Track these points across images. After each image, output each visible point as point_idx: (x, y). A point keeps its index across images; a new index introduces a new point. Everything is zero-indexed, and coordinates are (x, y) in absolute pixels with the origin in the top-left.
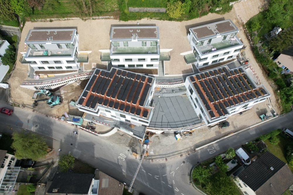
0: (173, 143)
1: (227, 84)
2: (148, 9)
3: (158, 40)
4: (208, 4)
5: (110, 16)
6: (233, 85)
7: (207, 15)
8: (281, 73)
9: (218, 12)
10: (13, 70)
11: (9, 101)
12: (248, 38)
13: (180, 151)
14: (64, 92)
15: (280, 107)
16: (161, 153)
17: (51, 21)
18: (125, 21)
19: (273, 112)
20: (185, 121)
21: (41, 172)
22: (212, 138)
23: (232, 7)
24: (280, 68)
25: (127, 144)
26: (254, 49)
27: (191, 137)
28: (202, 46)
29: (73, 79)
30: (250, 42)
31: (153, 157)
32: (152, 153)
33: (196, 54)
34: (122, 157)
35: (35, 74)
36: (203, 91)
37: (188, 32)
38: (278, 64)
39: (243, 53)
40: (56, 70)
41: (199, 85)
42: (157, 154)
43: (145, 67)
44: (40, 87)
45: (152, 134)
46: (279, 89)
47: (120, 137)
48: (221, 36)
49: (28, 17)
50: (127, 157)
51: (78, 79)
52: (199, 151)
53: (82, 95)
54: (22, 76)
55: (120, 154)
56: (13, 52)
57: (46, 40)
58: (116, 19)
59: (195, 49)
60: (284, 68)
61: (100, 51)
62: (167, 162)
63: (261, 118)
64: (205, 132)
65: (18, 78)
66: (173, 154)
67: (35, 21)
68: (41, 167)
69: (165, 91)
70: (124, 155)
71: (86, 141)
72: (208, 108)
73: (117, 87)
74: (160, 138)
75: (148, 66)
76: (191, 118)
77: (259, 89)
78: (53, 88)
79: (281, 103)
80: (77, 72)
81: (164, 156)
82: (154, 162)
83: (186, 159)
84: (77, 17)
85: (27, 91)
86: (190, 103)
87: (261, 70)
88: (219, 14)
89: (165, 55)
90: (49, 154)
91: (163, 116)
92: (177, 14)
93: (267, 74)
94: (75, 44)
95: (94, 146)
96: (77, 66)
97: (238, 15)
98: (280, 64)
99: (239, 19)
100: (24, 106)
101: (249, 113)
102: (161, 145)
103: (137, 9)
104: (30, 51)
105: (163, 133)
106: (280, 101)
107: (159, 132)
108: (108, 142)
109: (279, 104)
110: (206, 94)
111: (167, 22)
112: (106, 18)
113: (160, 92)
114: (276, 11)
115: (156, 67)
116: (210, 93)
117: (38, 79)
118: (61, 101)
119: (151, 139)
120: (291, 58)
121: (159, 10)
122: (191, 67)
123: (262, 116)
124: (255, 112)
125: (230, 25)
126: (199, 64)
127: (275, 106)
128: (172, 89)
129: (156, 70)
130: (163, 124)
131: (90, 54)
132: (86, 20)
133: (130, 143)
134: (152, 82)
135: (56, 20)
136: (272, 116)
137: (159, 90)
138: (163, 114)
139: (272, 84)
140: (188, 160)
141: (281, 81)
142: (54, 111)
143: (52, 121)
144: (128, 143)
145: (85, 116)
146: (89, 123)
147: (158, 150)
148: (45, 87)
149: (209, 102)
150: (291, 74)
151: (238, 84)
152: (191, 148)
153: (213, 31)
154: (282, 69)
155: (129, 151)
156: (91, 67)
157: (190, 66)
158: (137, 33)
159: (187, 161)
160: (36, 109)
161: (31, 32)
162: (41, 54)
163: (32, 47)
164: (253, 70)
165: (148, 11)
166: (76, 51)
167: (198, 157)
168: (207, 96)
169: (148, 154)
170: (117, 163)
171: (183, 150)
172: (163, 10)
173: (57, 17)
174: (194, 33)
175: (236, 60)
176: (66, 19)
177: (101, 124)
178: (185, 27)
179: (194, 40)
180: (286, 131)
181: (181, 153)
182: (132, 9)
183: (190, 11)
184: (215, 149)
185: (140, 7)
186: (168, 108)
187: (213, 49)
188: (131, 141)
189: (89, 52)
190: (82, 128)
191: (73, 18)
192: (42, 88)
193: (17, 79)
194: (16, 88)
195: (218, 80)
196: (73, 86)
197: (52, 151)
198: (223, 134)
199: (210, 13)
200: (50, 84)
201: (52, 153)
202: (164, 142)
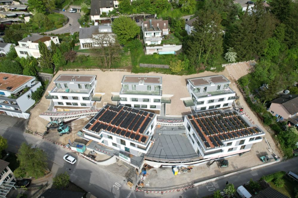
0: (170, 177)
1: (222, 122)
2: (155, 65)
3: (161, 85)
4: (204, 64)
5: (124, 69)
6: (228, 124)
7: (203, 72)
8: (276, 121)
9: (213, 71)
10: (38, 103)
11: (25, 127)
12: (241, 91)
13: (177, 185)
14: (75, 124)
15: (281, 152)
16: (157, 186)
17: (78, 71)
18: (136, 73)
19: (274, 155)
20: (183, 155)
21: (33, 192)
22: (212, 176)
23: (224, 68)
24: (274, 116)
25: (123, 174)
26: (247, 100)
27: (189, 173)
28: (199, 93)
29: (84, 114)
30: (243, 94)
31: (148, 189)
32: (148, 185)
33: (194, 100)
34: (117, 186)
35: (53, 108)
36: (199, 127)
37: (187, 83)
38: (271, 113)
39: (238, 103)
40: (72, 106)
41: (196, 122)
42: (153, 187)
43: (148, 108)
44: (55, 118)
45: (150, 167)
46: (276, 134)
47: (118, 167)
48: (214, 85)
49: (62, 67)
50: (122, 187)
51: (90, 115)
52: (197, 188)
53: (90, 122)
54: (43, 109)
55: (116, 183)
56: (42, 90)
57: (71, 80)
58: (129, 72)
59: (193, 96)
60: (278, 117)
61: (112, 93)
62: (162, 195)
63: (261, 160)
64: (204, 170)
65: (40, 110)
66: (169, 188)
67: (65, 70)
68: (35, 188)
69: (165, 129)
70: (119, 184)
71: (85, 168)
72: (203, 139)
73: (122, 118)
74: (157, 172)
75: (151, 107)
76: (189, 154)
77: (253, 128)
78: (66, 120)
79: (281, 147)
80: (90, 109)
81: (160, 189)
82: (149, 194)
83: (183, 194)
84: (98, 68)
85: (43, 121)
86: (189, 141)
87: (257, 118)
88: (214, 72)
89: (167, 100)
90: (46, 177)
91: (161, 150)
92: (178, 69)
93: (262, 121)
94: (93, 85)
95: (91, 174)
96: (91, 103)
97: (230, 74)
98: (273, 113)
99: (231, 76)
100: (37, 133)
101: (250, 155)
102: (158, 179)
103: (146, 65)
104: (55, 89)
105: (161, 167)
106: (279, 145)
107: (156, 165)
108: (105, 171)
109: (279, 148)
110: (202, 129)
111: (169, 76)
112: (121, 71)
113: (161, 129)
114: (261, 72)
115: (158, 108)
116: (206, 129)
117: (56, 111)
118: (70, 131)
119: (149, 172)
120: (280, 106)
121: (163, 67)
122: (190, 110)
123: (262, 158)
124: (255, 154)
125: (223, 78)
126: (197, 108)
127: (276, 151)
128: (172, 127)
129: (159, 111)
130: (161, 156)
131: (103, 96)
132: (104, 71)
133: (126, 174)
134: (153, 117)
135: (81, 70)
136: (273, 158)
137: (159, 127)
138: (162, 148)
139: (268, 129)
140: (186, 196)
141: (276, 126)
142: (62, 139)
143: (57, 148)
144: (125, 173)
145: (88, 144)
146: (91, 152)
147: (154, 183)
148: (59, 119)
149: (204, 135)
150: (285, 121)
151: (233, 123)
152: (188, 184)
153: (208, 82)
154: (276, 117)
155: (124, 181)
156: (103, 105)
157: (188, 109)
158: (144, 80)
159: (184, 196)
160: (46, 137)
161: (60, 76)
162: (64, 91)
163: (58, 86)
164: (249, 116)
165: (154, 67)
166: (92, 92)
167: (196, 193)
168: (203, 130)
169: (144, 186)
170: (111, 191)
171: (181, 185)
172: (167, 66)
173: (83, 68)
174: (192, 82)
175: (232, 108)
176: (89, 69)
177: (102, 152)
178: (185, 80)
179: (192, 88)
180: (289, 174)
181: (178, 188)
182: (142, 65)
183: (189, 68)
184: (214, 187)
185: (148, 63)
186: (168, 144)
187: (208, 95)
188: (128, 172)
189: (103, 94)
190: (83, 155)
191: (95, 69)
192: (57, 119)
193: (38, 110)
194: (35, 117)
195: (214, 119)
196: (83, 120)
197: (50, 174)
198: (223, 173)
199: (206, 71)
200: (64, 116)
201: (48, 176)
202: (161, 175)
